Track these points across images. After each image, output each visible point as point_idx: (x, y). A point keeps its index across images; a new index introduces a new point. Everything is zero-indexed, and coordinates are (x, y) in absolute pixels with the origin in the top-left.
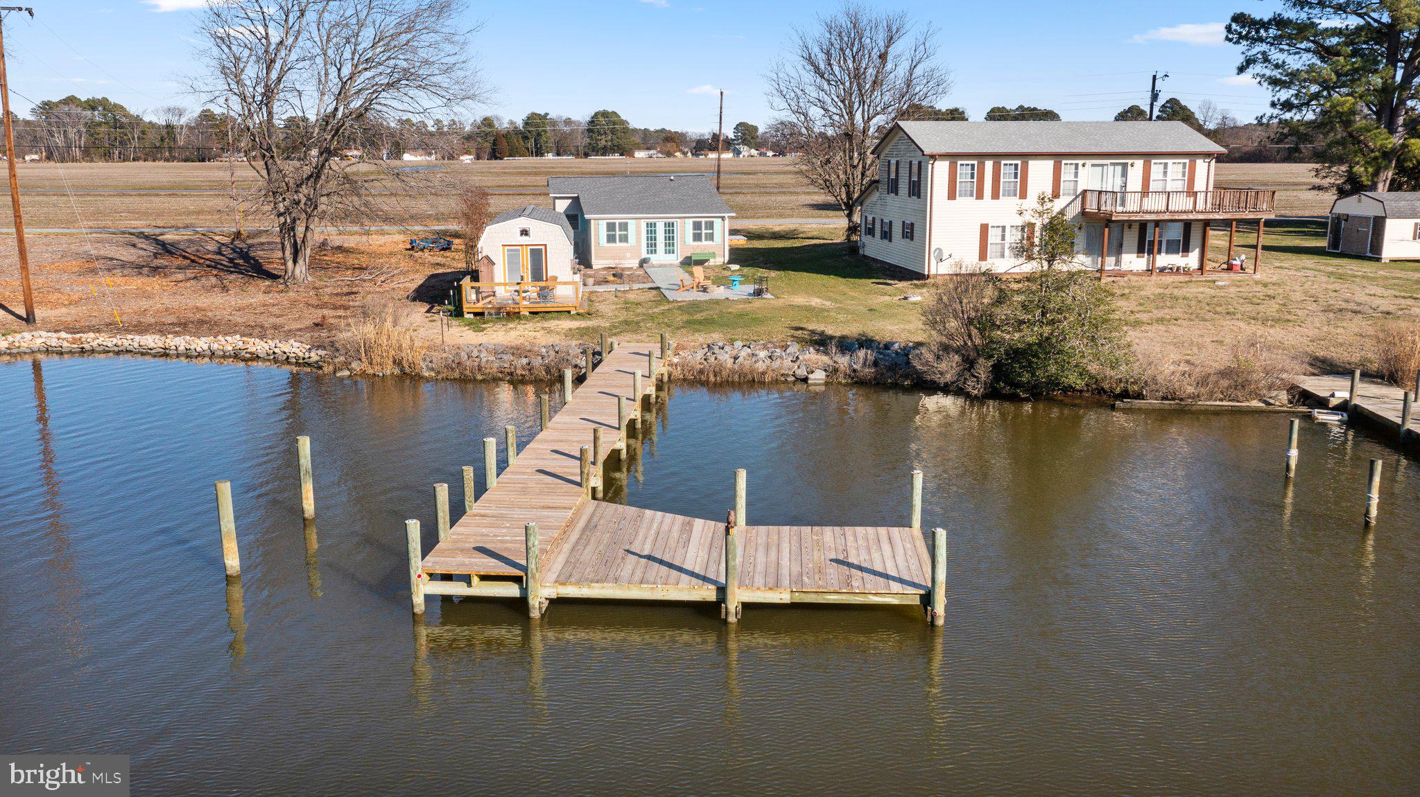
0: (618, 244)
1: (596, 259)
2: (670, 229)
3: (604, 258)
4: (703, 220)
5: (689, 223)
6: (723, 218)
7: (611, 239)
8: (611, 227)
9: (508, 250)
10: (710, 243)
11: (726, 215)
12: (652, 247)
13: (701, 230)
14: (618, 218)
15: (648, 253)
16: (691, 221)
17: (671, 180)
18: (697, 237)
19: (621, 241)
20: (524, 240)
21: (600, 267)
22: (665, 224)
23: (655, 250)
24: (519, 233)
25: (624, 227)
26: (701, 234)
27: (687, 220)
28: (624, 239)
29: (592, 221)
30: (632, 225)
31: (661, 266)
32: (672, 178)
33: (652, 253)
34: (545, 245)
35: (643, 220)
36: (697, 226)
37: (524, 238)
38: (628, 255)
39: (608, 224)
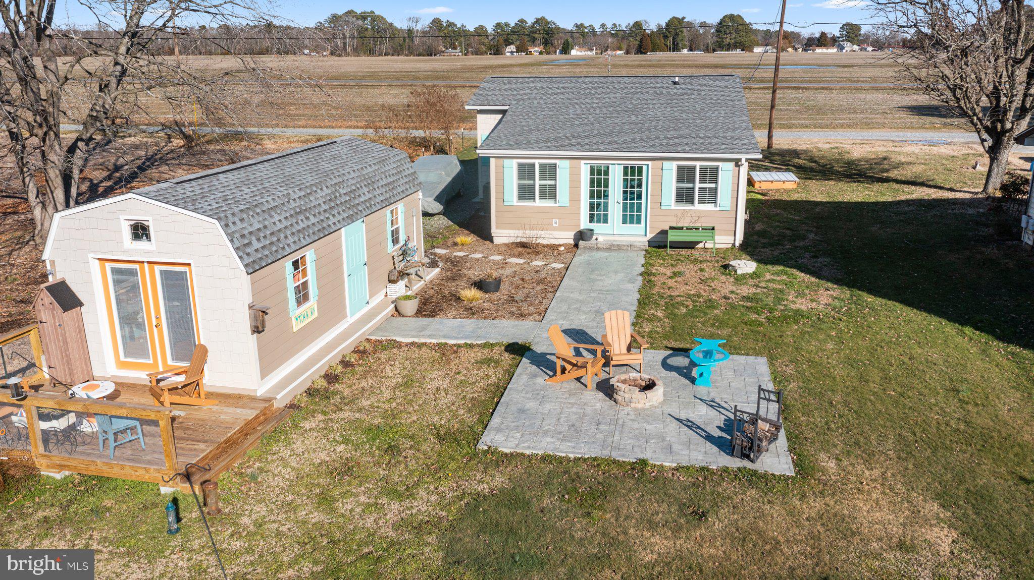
0: (539, 203)
1: (497, 228)
2: (633, 175)
3: (512, 226)
4: (698, 164)
5: (671, 170)
6: (737, 163)
7: (526, 193)
8: (526, 171)
9: (115, 271)
10: (710, 207)
11: (744, 157)
12: (598, 212)
13: (693, 182)
14: (538, 157)
15: (591, 221)
16: (674, 165)
17: (675, 83)
18: (684, 196)
19: (543, 197)
20: (141, 249)
21: (506, 241)
22: (626, 168)
23: (606, 216)
24: (127, 233)
25: (550, 171)
26: (693, 188)
27: (666, 164)
28: (550, 193)
29: (492, 161)
30: (563, 168)
31: (611, 248)
32: (677, 79)
33: (599, 221)
34: (189, 264)
35: (583, 162)
36: (685, 174)
37: (142, 245)
38: (555, 222)
39: (521, 166)
